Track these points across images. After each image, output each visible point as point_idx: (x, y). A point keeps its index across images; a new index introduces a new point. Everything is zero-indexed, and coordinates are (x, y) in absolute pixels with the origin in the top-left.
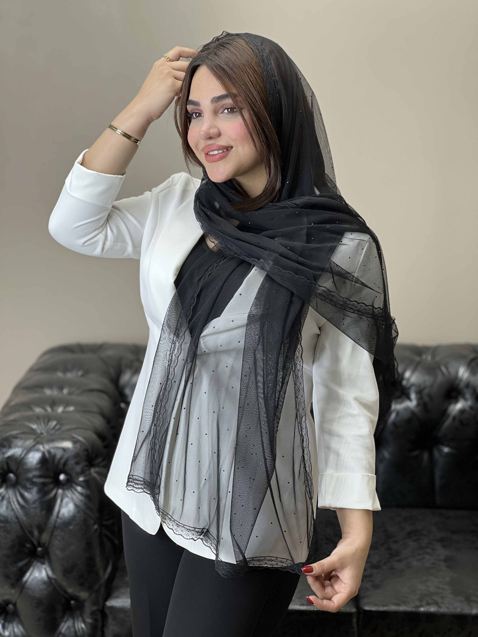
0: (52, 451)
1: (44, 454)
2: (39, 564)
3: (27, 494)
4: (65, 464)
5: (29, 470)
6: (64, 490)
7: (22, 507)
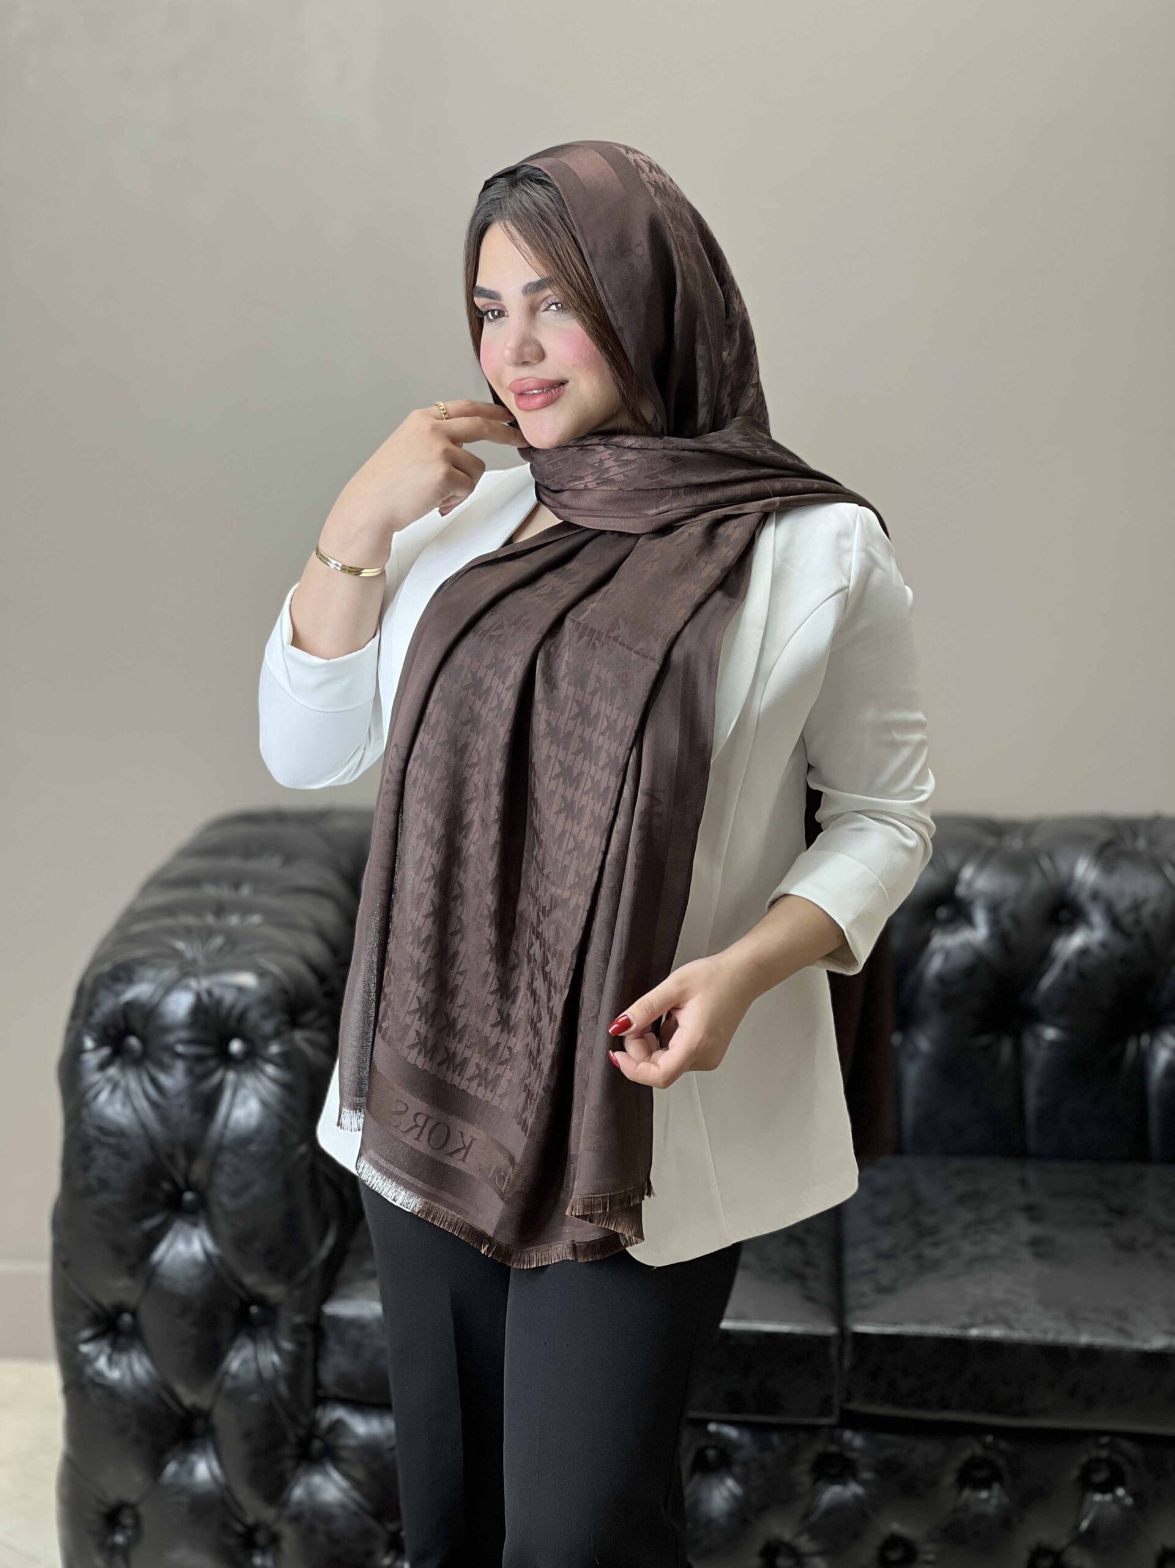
0: (217, 991)
1: (198, 997)
2: (186, 1227)
3: (164, 1080)
4: (242, 1017)
5: (167, 1029)
6: (238, 1072)
7: (154, 1105)
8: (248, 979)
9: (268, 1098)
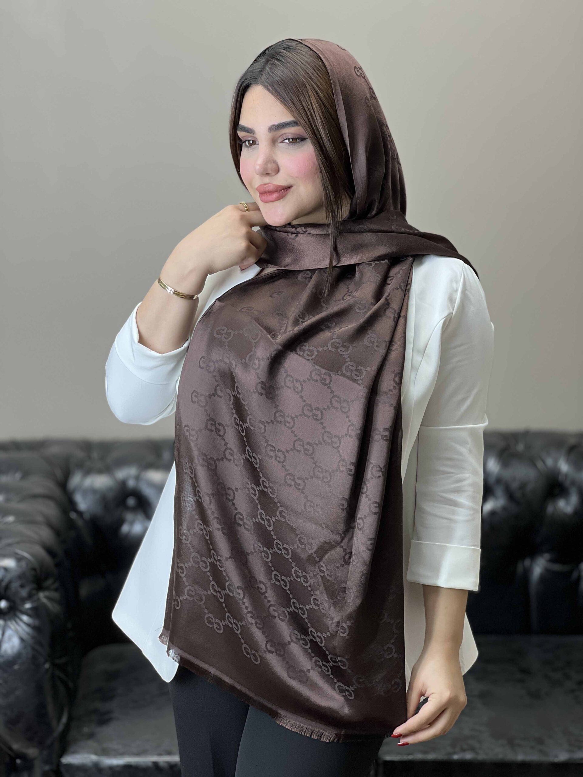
4: (7, 587)
6: (5, 620)
8: (10, 563)
9: (25, 637)
